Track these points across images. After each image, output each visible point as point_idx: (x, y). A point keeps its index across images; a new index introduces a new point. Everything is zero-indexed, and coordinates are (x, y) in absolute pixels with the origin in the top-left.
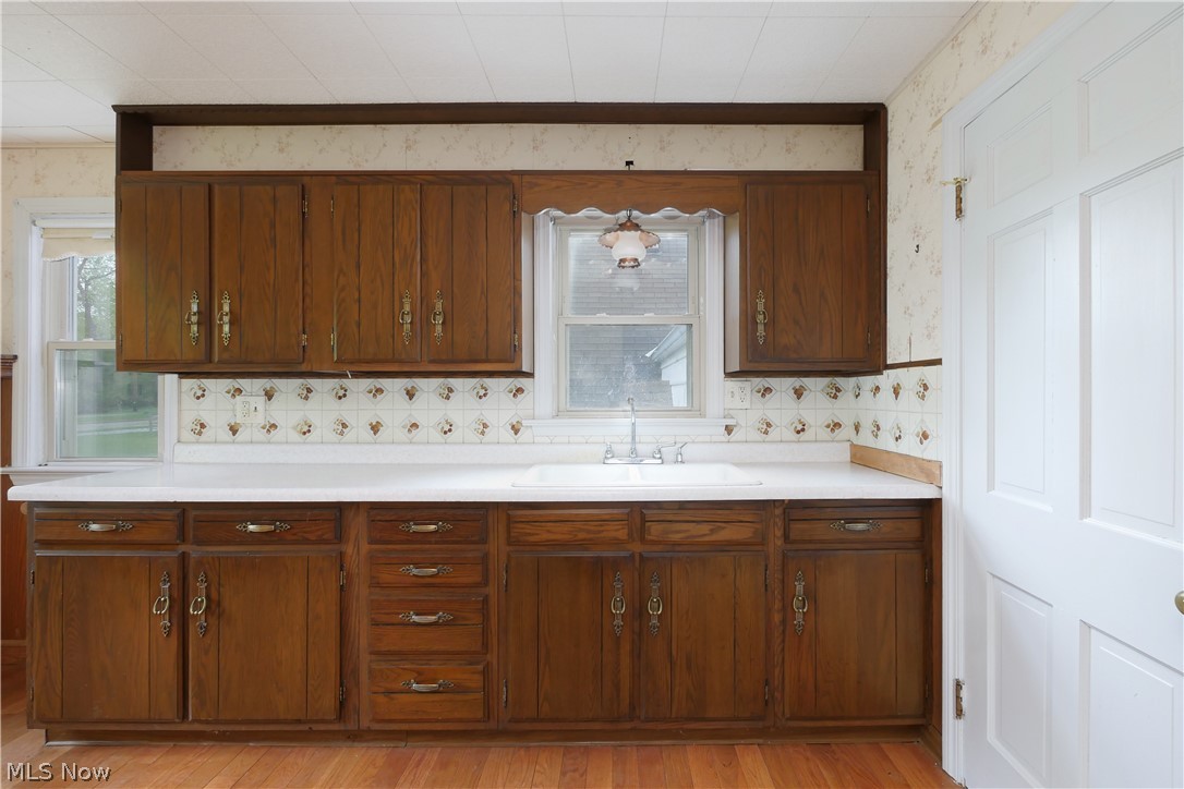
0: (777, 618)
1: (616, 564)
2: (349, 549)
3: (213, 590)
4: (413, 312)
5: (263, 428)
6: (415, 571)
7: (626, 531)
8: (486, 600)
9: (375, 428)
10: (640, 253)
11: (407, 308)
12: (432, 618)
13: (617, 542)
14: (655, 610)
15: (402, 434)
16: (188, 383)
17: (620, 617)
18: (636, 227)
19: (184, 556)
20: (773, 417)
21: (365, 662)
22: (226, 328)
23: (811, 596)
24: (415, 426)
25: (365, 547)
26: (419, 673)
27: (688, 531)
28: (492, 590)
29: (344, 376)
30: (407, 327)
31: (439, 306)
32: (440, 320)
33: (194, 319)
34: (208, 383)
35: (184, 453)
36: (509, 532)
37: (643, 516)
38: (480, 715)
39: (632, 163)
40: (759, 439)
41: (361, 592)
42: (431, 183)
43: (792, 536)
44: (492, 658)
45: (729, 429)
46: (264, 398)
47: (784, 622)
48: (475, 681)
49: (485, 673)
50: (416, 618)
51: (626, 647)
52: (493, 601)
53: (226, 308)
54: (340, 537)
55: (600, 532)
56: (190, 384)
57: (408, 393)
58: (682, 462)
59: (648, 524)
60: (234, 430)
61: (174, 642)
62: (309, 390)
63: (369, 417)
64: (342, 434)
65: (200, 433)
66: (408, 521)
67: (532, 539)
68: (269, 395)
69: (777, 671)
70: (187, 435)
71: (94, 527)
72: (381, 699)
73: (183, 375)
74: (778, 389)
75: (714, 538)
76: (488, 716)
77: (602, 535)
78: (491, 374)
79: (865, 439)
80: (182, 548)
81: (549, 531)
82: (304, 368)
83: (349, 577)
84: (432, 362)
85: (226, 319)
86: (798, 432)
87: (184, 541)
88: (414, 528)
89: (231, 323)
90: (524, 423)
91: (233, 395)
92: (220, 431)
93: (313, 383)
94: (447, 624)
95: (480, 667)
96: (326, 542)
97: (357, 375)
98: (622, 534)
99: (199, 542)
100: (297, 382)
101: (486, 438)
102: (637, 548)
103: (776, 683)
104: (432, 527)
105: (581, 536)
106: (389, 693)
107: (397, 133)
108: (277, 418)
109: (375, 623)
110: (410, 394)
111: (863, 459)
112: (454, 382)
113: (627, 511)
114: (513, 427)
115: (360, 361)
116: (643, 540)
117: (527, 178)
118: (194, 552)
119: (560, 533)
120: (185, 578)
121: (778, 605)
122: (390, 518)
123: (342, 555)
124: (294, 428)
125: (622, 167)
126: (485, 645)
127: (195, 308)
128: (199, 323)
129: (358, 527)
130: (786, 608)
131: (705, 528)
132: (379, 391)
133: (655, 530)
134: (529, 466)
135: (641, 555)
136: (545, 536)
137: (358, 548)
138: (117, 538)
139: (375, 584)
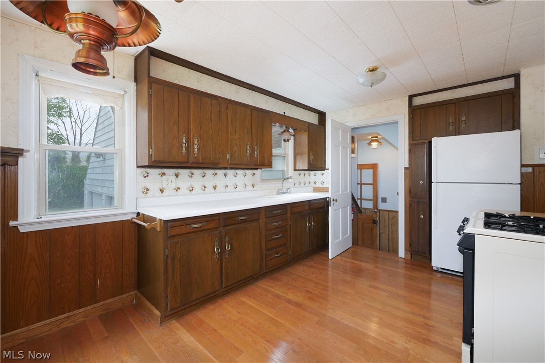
5: (175, 189)
9: (215, 188)
24: (227, 186)
57: (225, 175)
60: (162, 191)
62: (192, 174)
63: (213, 184)
64: (204, 190)
65: (146, 193)
68: (177, 176)
70: (141, 194)
79: (317, 185)
84: (254, 165)
91: (162, 176)
92: (156, 192)
108: (180, 185)
111: (316, 190)
124: (187, 189)
132: (216, 174)
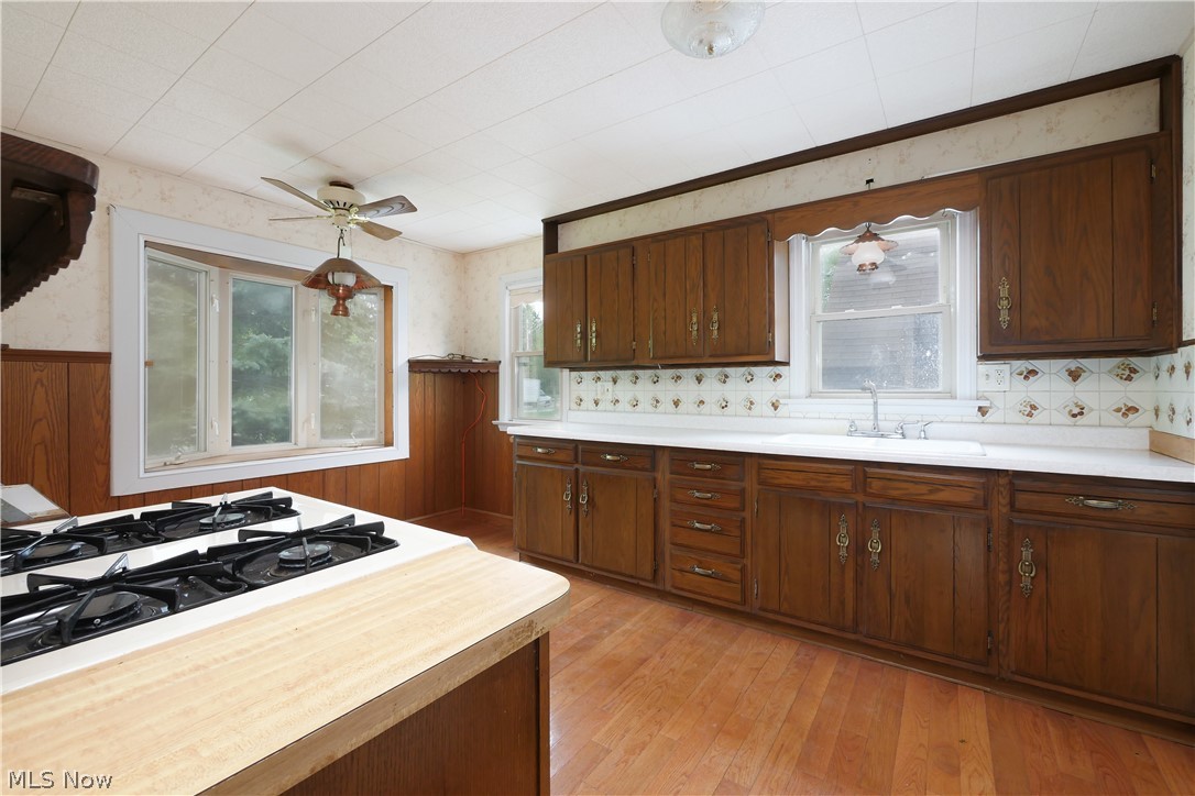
0: (1002, 578)
1: (842, 508)
2: (659, 476)
3: (591, 490)
4: (698, 323)
6: (697, 494)
7: (850, 483)
8: (743, 521)
9: (676, 403)
10: (878, 257)
11: (695, 320)
12: (709, 527)
13: (843, 492)
14: (875, 547)
15: (693, 408)
16: (574, 374)
17: (845, 549)
18: (875, 237)
19: (577, 470)
20: (1037, 399)
21: (668, 549)
22: (594, 341)
23: (1040, 562)
24: (702, 402)
25: (668, 476)
26: (700, 562)
27: (907, 489)
28: (747, 514)
29: (657, 368)
30: (695, 333)
31: (715, 317)
32: (716, 326)
33: (579, 336)
34: (584, 374)
35: (573, 415)
36: (759, 474)
37: (865, 472)
38: (739, 599)
39: (872, 181)
40: (1022, 421)
41: (666, 504)
42: (710, 231)
43: (1017, 505)
44: (747, 561)
45: (982, 411)
46: (612, 383)
47: (1010, 583)
48: (736, 576)
49: (743, 570)
50: (697, 525)
51: (850, 574)
52: (748, 522)
53: (594, 329)
54: (654, 468)
55: (829, 482)
56: (575, 374)
57: (697, 379)
58: (925, 438)
59: (869, 480)
60: (596, 403)
61: (573, 518)
63: (672, 396)
64: (656, 407)
65: (580, 405)
66: (692, 461)
67: (776, 482)
68: (615, 381)
69: (1002, 626)
70: (574, 406)
71: (539, 450)
72: (677, 574)
73: (572, 369)
74: (1046, 371)
75: (932, 497)
76: (744, 602)
77: (829, 485)
78: (756, 364)
79: (1164, 424)
80: (576, 466)
81: (788, 478)
82: (634, 363)
83: (658, 493)
85: (594, 335)
86: (1074, 416)
87: (577, 462)
88: (697, 466)
89: (596, 338)
90: (781, 401)
91: (596, 381)
92: (590, 404)
93: (640, 372)
94: (717, 532)
95: (739, 566)
96: (646, 470)
97: (665, 367)
98: (847, 485)
99: (584, 464)
100: (630, 372)
101: (752, 413)
102: (860, 498)
103: (1001, 637)
104: (708, 466)
105: (813, 483)
106: (681, 571)
107: (688, 199)
108: (619, 396)
109: (674, 525)
110: (699, 380)
111: (1161, 446)
112: (729, 370)
113: (851, 467)
114: (773, 404)
115: (666, 358)
116: (866, 494)
117: (777, 215)
118: (582, 469)
119: (796, 479)
120: (577, 483)
121: (1002, 566)
122: (684, 458)
123: (655, 479)
124: (629, 403)
125: (863, 187)
126: (743, 551)
127: (579, 330)
128: (581, 339)
129: (664, 462)
130: (1011, 570)
131: (923, 489)
132: (679, 377)
133: (876, 485)
134: (783, 434)
135: (864, 505)
136: (784, 481)
137: (664, 475)
138: (547, 457)
139: (674, 500)
